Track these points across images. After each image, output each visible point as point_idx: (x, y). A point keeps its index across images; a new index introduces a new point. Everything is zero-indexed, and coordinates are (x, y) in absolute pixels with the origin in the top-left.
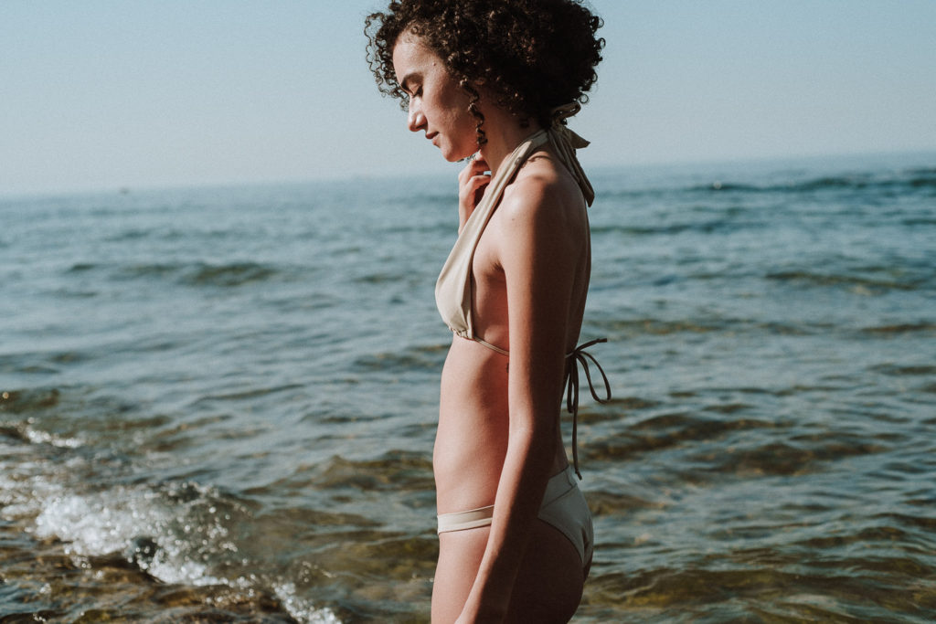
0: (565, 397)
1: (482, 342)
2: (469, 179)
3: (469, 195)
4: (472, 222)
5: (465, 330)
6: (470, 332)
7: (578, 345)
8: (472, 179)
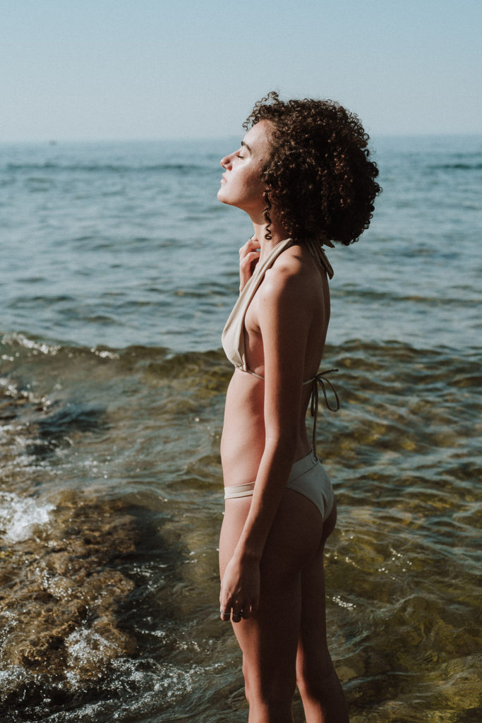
0: (310, 406)
1: (253, 374)
2: (247, 254)
3: (247, 264)
4: (248, 287)
5: (242, 365)
6: (244, 366)
7: (318, 373)
8: (249, 254)
